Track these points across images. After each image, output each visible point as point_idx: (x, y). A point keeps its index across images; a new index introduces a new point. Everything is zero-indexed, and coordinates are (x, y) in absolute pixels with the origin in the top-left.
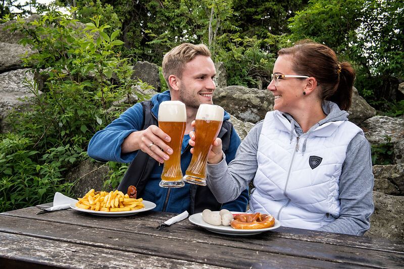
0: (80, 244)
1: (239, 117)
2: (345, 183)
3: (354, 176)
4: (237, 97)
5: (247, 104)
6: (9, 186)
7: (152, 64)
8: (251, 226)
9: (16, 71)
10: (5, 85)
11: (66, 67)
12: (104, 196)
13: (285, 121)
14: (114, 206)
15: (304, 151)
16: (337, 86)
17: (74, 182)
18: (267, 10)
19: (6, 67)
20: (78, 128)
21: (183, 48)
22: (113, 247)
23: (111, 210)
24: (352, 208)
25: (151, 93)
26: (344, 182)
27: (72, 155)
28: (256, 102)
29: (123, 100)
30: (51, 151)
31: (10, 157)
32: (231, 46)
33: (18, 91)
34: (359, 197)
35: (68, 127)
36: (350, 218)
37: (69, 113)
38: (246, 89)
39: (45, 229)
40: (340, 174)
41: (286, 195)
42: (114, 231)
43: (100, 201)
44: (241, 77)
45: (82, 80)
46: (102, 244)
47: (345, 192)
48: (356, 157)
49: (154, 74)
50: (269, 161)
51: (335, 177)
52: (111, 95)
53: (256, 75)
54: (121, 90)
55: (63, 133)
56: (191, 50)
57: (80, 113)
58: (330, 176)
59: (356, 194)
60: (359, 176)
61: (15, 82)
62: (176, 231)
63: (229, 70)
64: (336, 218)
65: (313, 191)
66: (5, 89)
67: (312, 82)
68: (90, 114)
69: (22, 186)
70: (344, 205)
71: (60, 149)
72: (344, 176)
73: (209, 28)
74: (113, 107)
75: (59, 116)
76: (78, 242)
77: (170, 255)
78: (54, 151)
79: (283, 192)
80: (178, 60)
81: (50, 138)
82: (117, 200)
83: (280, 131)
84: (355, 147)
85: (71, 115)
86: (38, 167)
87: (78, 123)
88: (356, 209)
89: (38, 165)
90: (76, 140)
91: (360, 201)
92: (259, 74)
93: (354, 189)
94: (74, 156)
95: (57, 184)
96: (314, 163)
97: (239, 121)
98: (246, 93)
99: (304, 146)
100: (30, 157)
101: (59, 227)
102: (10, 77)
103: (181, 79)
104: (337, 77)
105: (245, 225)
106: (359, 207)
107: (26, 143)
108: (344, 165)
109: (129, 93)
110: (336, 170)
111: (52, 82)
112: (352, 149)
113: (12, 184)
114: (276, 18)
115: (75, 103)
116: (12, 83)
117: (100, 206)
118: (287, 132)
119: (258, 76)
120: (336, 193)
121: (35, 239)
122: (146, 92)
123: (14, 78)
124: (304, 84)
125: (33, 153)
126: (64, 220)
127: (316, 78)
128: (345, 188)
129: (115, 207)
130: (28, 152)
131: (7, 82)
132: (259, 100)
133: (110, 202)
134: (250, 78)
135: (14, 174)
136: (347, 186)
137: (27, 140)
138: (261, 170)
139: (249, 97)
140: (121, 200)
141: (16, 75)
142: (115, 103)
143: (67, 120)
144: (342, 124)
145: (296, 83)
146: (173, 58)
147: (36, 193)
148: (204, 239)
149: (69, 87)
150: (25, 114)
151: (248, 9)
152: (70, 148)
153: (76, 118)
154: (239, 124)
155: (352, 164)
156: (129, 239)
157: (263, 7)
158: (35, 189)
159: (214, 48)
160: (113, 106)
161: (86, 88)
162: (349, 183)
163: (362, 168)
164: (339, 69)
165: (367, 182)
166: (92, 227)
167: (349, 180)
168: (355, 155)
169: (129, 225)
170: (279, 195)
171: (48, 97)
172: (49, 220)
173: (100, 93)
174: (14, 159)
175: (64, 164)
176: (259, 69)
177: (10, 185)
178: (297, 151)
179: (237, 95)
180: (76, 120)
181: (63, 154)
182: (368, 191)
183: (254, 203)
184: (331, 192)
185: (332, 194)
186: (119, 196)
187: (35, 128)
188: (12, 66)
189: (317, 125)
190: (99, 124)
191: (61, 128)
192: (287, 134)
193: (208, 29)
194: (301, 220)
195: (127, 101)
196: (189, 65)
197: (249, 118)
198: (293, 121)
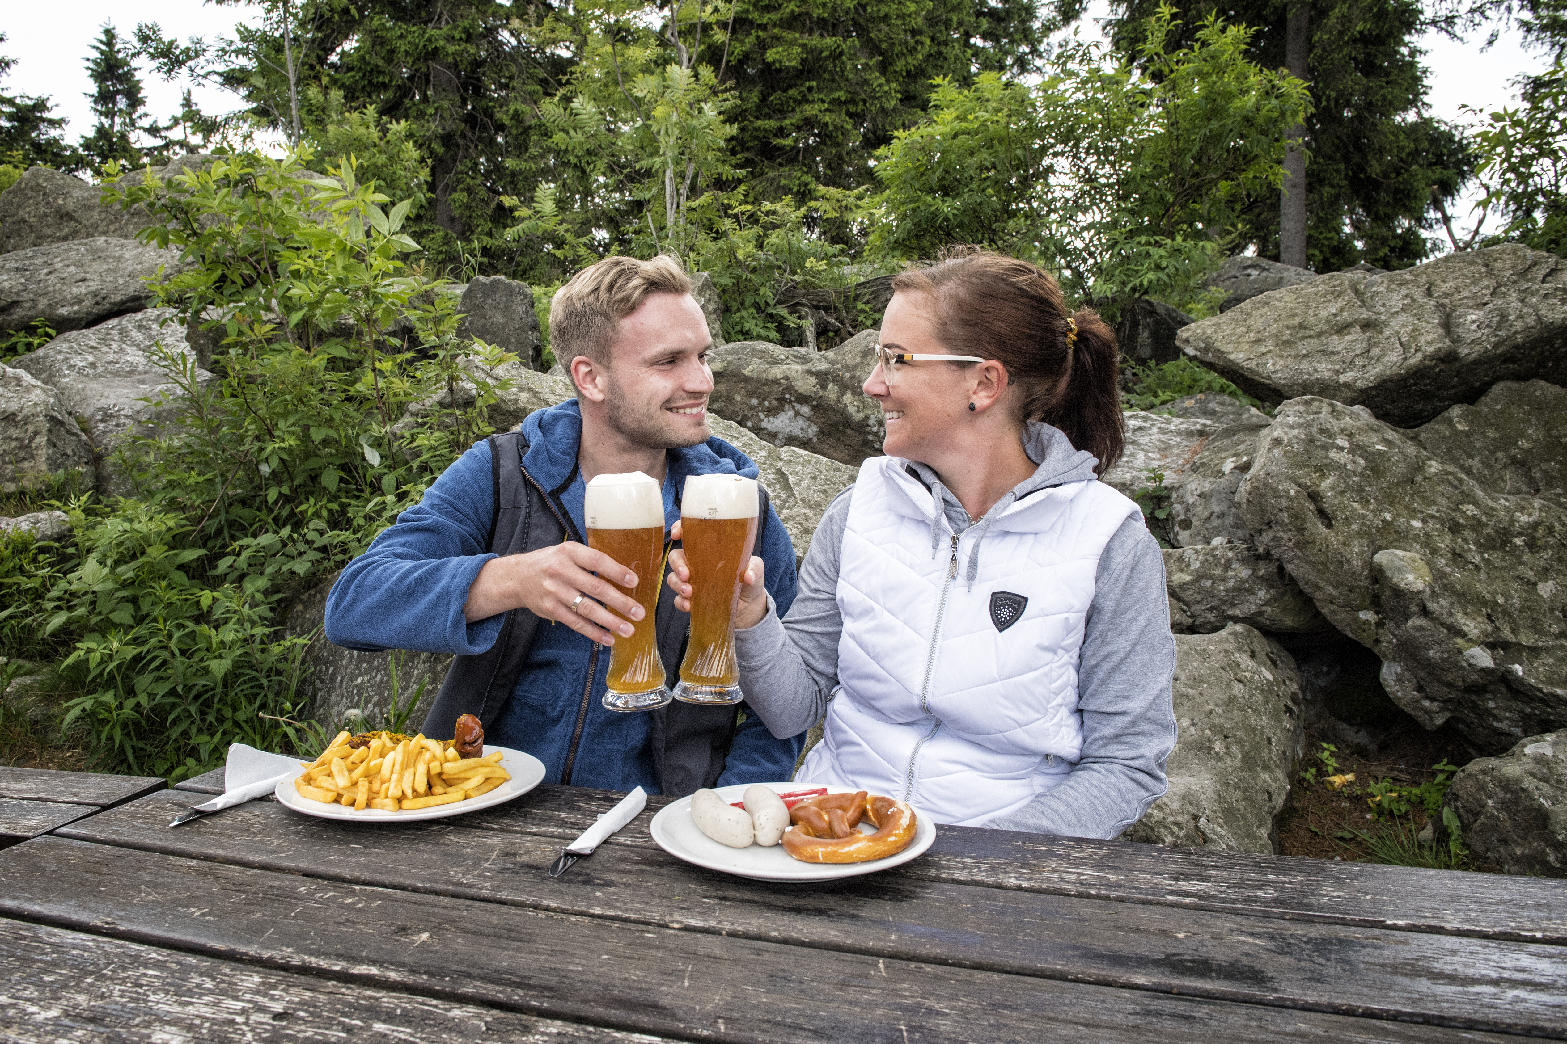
0: (304, 970)
1: (761, 429)
2: (1096, 666)
3: (1120, 644)
4: (755, 375)
5: (783, 393)
6: (129, 656)
7: (514, 283)
8: (847, 849)
9: (139, 316)
10: (111, 357)
11: (274, 302)
12: (382, 755)
13: (914, 489)
14: (414, 791)
15: (971, 577)
16: (1064, 383)
17: (310, 631)
18: (808, 123)
19: (115, 304)
20: (314, 477)
21: (604, 274)
22: (409, 979)
23: (406, 804)
24: (1117, 738)
25: (514, 372)
26: (1093, 662)
27: (301, 554)
28: (807, 385)
29: (436, 397)
30: (241, 547)
31: (127, 571)
32: (727, 224)
33: (146, 373)
34: (1136, 705)
35: (286, 476)
36: (1115, 767)
37: (286, 437)
38: (780, 351)
39: (191, 901)
40: (1080, 642)
41: (926, 709)
42: (415, 897)
43: (369, 776)
44: (759, 309)
45: (321, 337)
46: (374, 971)
47: (1095, 694)
48: (1125, 591)
49: (520, 309)
50: (873, 609)
51: (1066, 650)
52: (401, 385)
53: (797, 304)
54: (427, 371)
55: (272, 495)
56: (629, 279)
57: (318, 434)
58: (1052, 650)
59: (1127, 698)
60: (1134, 646)
61: (138, 346)
62: (614, 877)
63: (724, 291)
64: (1074, 765)
65: (1004, 696)
66: (110, 368)
67: (993, 376)
68: (346, 436)
69: (164, 654)
70: (1093, 730)
71: (266, 539)
72: (1094, 646)
73: (667, 181)
74: (407, 419)
75: (257, 445)
76: (296, 961)
77: (600, 1011)
78: (248, 547)
79: (916, 702)
80: (595, 313)
81: (238, 511)
82: (421, 769)
83: (903, 517)
84: (1120, 561)
85: (291, 442)
86: (206, 597)
87: (314, 463)
88: (1131, 739)
89: (207, 592)
90: (311, 511)
91: (1142, 717)
92: (804, 301)
93: (1123, 682)
94: (305, 557)
95: (262, 642)
96: (1005, 613)
97: (764, 443)
98: (776, 362)
99: (973, 563)
100: (181, 567)
101: (240, 887)
102: (124, 333)
103: (607, 368)
104: (1065, 357)
105: (830, 849)
106: (1138, 734)
107: (170, 529)
108: (1092, 615)
109: (452, 378)
110: (1069, 630)
111: (232, 352)
112: (1113, 566)
113: (136, 652)
114: (838, 145)
115: (301, 407)
116: (129, 350)
117: (370, 790)
118: (924, 522)
119: (803, 305)
120: (1071, 696)
121: (154, 954)
122: (500, 371)
123: (137, 335)
124: (972, 381)
125: (190, 555)
126: (258, 851)
127: (1004, 362)
128: (1096, 680)
129: (416, 794)
130: (176, 555)
131: (115, 346)
132: (813, 380)
133: (400, 779)
134: (783, 311)
135: (140, 619)
136: (1101, 674)
137: (172, 521)
138: (852, 636)
139: (788, 373)
140: (435, 768)
141: (140, 327)
142: (414, 407)
143: (281, 459)
144: (1080, 492)
145: (947, 376)
146: (579, 305)
147: (207, 671)
148: (706, 913)
149: (281, 362)
150: (164, 444)
151: (759, 123)
152: (295, 536)
153: (308, 450)
154: (764, 453)
155: (1115, 611)
156: (465, 931)
157: (798, 116)
158: (202, 660)
159: (682, 234)
160: (407, 415)
161: (333, 364)
162: (1106, 666)
163: (1142, 621)
164: (1071, 330)
165: (1157, 659)
166: (344, 880)
167: (1106, 657)
168: (1121, 584)
169: (465, 858)
170: (909, 709)
171: (227, 392)
172: (209, 851)
173: (369, 377)
174: (137, 576)
175: (279, 581)
176: (804, 287)
177: (131, 652)
178: (953, 577)
179: (753, 368)
180: (308, 455)
181: (275, 555)
182: (1160, 686)
183: (836, 730)
184: (1057, 694)
185: (1059, 700)
186: (427, 756)
187: (191, 481)
188: (128, 301)
189: (1009, 497)
190: (372, 466)
191: (267, 479)
192: (922, 526)
193: (663, 182)
194: (975, 774)
195: (448, 399)
196: (626, 324)
197: (788, 430)
198: (937, 486)
